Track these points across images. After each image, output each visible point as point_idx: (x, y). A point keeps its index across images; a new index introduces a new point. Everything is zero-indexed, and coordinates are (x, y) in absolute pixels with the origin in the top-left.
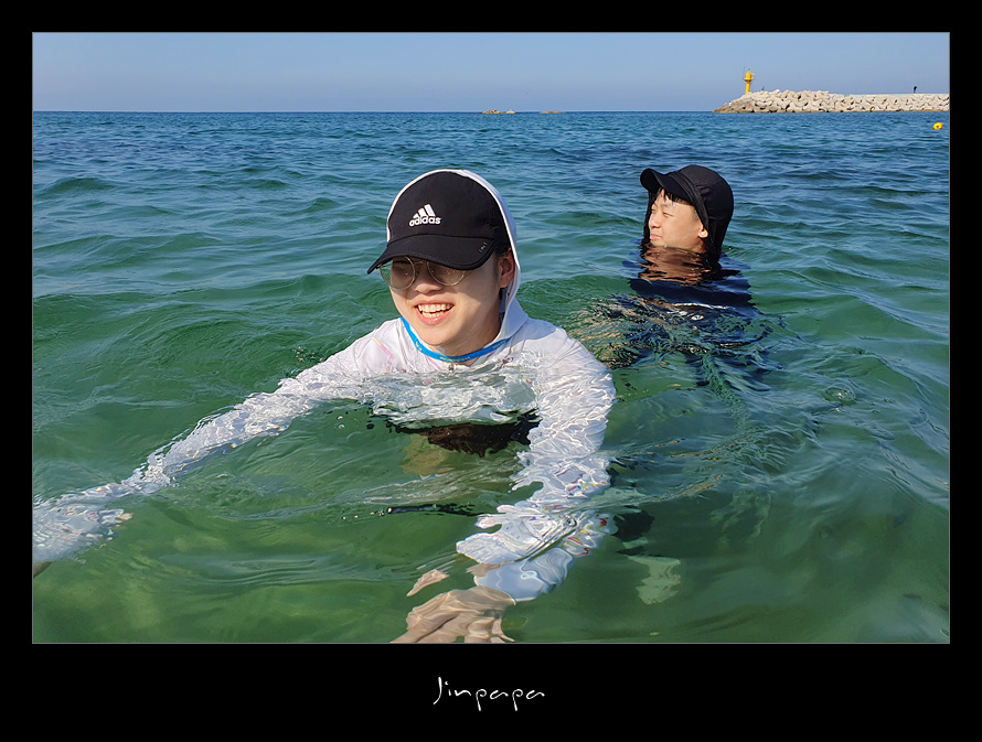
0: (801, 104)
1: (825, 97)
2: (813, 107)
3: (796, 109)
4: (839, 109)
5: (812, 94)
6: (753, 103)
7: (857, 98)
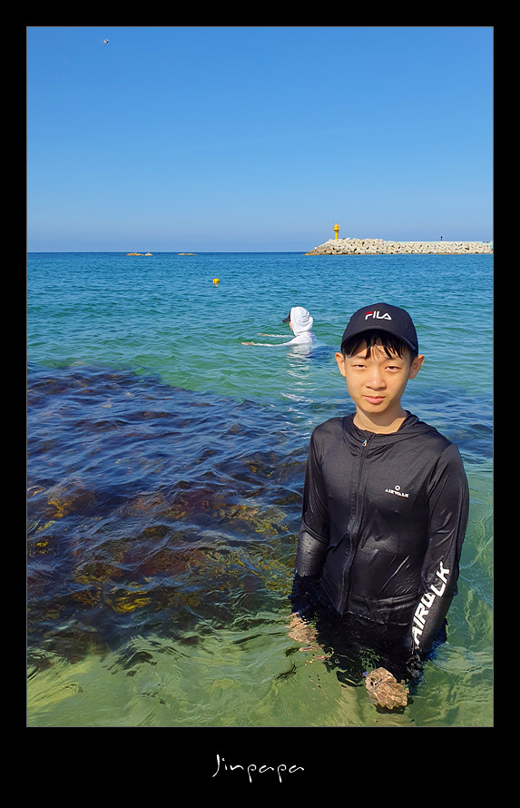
0: (364, 248)
1: (381, 243)
2: (373, 250)
3: (361, 252)
4: (389, 252)
5: (372, 242)
6: (332, 248)
7: (402, 244)
